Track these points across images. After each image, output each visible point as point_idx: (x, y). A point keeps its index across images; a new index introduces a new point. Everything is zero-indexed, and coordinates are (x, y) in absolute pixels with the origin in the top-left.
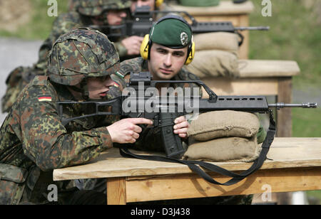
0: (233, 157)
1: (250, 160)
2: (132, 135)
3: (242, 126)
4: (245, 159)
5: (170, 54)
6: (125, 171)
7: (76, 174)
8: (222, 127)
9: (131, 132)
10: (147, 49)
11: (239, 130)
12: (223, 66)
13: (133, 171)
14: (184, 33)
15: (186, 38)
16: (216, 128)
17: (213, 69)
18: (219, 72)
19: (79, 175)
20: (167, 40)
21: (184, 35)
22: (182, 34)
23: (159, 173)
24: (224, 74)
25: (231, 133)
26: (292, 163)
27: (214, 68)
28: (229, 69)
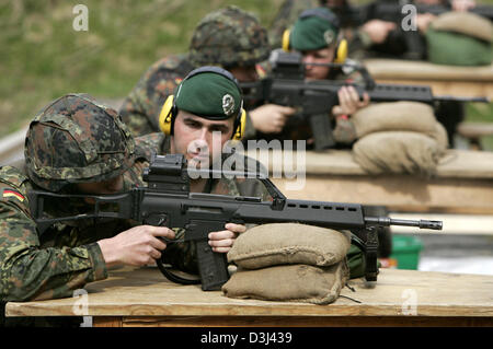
0: (295, 295)
1: (323, 300)
2: (150, 253)
3: (311, 248)
4: (315, 300)
5: (204, 130)
6: (120, 308)
7: (42, 308)
8: (281, 250)
9: (149, 249)
10: (169, 119)
11: (307, 254)
12: (409, 158)
13: (133, 308)
14: (228, 96)
15: (231, 104)
16: (270, 251)
17: (395, 161)
18: (403, 167)
19: (47, 309)
20: (200, 106)
21: (228, 99)
22: (225, 98)
23: (175, 313)
24: (411, 171)
25: (296, 258)
26: (390, 308)
27: (397, 161)
28: (420, 162)
